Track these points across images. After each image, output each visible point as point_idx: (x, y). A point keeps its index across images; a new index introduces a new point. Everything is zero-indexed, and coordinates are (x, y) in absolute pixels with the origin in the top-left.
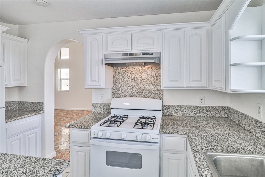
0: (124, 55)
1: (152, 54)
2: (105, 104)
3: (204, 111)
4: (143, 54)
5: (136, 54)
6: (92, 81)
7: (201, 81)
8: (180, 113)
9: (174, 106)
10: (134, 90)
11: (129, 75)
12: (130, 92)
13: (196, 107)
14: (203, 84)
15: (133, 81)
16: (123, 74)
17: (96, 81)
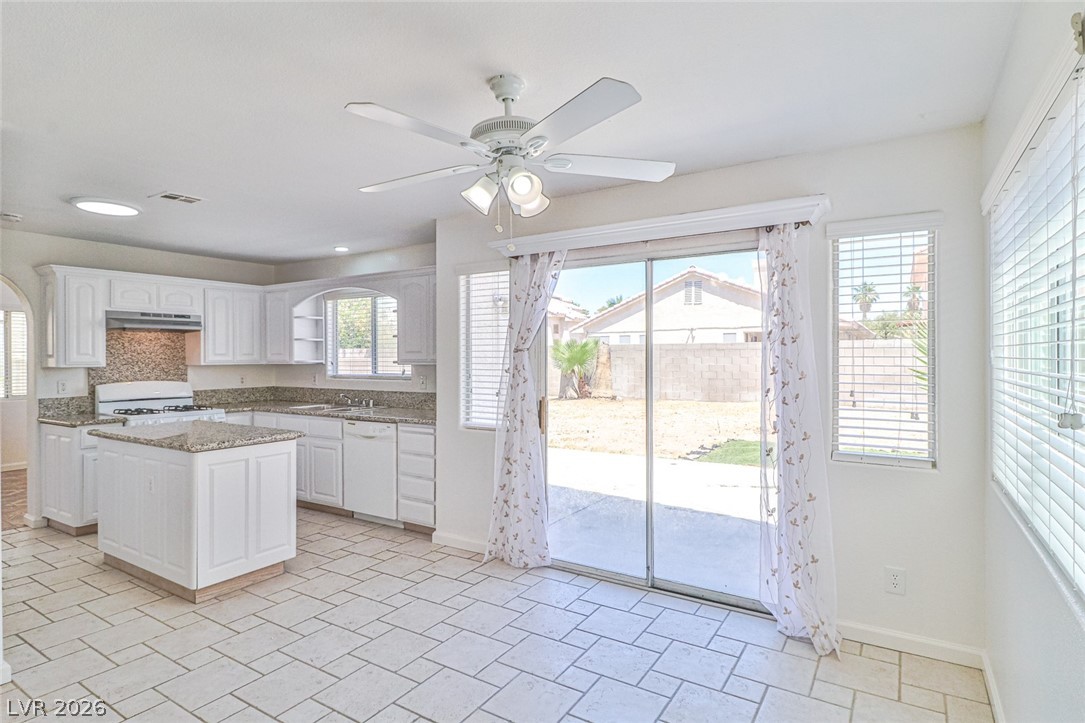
0: (143, 314)
1: (189, 317)
2: (73, 398)
3: (246, 395)
4: (176, 316)
5: (165, 316)
6: (78, 353)
7: (252, 354)
8: (214, 400)
9: (205, 391)
10: (137, 369)
11: (126, 344)
12: (128, 373)
13: (236, 390)
14: (255, 359)
15: (135, 354)
16: (113, 342)
17: (87, 354)
